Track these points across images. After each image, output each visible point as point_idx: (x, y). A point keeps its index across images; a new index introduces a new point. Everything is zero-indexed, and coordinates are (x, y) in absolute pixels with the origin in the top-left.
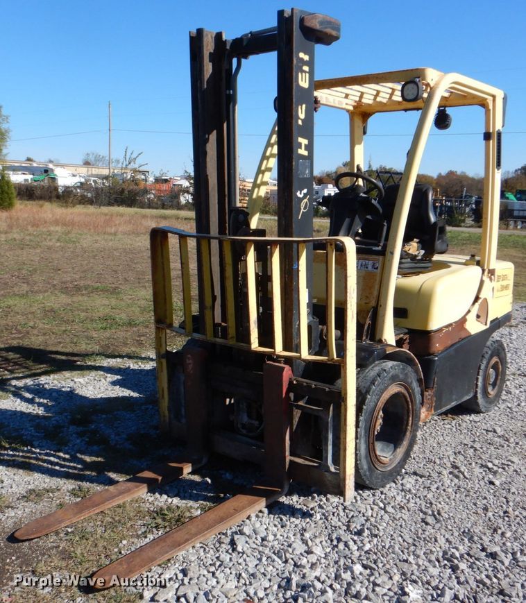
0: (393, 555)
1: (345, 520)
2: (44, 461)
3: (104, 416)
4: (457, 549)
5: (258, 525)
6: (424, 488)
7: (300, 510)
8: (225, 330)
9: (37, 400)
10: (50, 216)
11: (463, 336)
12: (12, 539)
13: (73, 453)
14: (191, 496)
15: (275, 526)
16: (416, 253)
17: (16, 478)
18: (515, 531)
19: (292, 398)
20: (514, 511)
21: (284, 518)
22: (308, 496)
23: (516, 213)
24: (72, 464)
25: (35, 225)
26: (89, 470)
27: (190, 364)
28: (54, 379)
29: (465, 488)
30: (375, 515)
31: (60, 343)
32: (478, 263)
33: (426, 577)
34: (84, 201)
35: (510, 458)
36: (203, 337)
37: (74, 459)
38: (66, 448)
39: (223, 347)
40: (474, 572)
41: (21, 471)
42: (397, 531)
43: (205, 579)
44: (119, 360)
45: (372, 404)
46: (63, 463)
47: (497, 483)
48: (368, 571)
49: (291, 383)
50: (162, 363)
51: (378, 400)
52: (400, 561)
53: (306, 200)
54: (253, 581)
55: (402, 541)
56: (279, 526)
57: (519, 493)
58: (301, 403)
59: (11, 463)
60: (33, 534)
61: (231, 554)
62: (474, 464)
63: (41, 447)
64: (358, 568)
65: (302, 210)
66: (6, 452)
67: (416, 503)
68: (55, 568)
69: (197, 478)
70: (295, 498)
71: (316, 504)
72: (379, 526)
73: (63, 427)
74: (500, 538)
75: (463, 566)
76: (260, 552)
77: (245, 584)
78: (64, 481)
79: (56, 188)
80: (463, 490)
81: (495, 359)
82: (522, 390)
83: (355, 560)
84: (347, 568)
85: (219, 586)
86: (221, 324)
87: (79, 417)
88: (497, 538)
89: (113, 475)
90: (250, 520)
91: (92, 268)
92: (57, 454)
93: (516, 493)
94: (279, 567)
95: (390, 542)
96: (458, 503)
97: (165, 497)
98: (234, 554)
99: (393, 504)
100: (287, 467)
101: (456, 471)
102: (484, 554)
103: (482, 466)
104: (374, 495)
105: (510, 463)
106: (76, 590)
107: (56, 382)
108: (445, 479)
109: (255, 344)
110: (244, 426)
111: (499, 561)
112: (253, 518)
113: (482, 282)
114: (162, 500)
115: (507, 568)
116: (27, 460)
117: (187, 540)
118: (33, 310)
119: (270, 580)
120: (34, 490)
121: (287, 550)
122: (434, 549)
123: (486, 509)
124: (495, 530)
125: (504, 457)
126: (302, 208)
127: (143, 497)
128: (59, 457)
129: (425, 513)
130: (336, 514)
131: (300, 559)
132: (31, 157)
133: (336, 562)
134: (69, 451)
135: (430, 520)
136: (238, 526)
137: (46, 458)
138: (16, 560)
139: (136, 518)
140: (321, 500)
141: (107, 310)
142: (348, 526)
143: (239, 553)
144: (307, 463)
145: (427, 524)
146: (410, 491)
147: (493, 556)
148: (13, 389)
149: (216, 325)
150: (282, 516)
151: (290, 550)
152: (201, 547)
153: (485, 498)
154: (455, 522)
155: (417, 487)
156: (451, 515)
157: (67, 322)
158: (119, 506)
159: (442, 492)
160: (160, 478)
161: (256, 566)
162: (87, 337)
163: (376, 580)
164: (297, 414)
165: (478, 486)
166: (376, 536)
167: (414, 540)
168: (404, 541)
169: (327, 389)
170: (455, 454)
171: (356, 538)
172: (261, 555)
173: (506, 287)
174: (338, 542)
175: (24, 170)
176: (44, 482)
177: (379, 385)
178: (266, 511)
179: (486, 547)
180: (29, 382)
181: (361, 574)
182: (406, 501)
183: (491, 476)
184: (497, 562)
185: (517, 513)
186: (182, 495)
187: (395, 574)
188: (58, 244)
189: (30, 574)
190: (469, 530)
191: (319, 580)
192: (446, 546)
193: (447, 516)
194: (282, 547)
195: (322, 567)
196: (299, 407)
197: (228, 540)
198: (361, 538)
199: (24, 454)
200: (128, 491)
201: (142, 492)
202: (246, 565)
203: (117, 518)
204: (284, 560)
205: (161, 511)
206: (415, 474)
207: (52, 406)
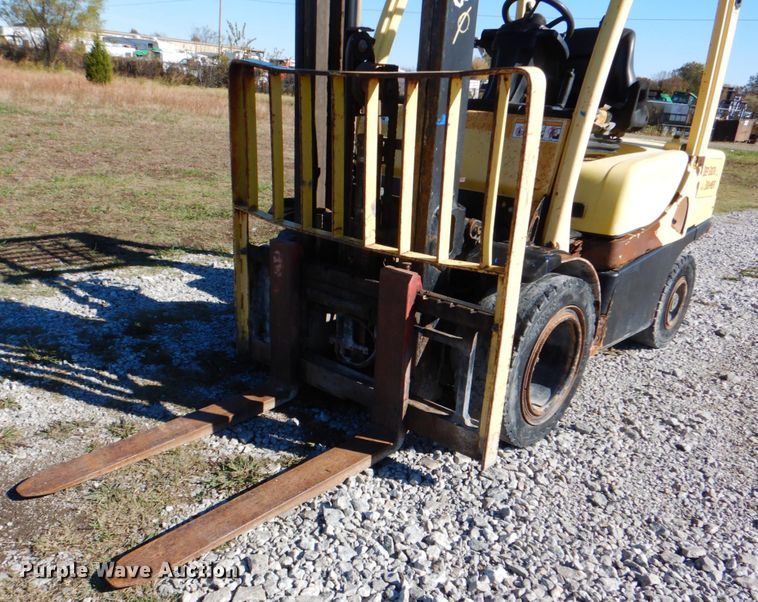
0: (551, 554)
1: (479, 491)
2: (82, 381)
3: (170, 326)
4: (643, 550)
5: (358, 494)
6: (587, 449)
7: (418, 472)
8: (329, 218)
9: (91, 300)
10: (150, 93)
11: (652, 247)
12: (14, 494)
13: (122, 373)
14: (270, 443)
15: (383, 496)
16: (604, 126)
17: (39, 404)
18: (723, 525)
19: (418, 321)
20: (718, 492)
21: (395, 484)
22: (430, 452)
23: (672, 118)
24: (118, 388)
25: (131, 101)
26: (139, 398)
27: (277, 263)
28: (117, 275)
29: (644, 454)
30: (521, 488)
31: (134, 232)
32: (684, 148)
33: (601, 594)
34: (189, 80)
35: (698, 412)
36: (299, 226)
37: (123, 381)
38: (114, 366)
39: (326, 242)
40: (672, 589)
41: (48, 394)
42: (554, 515)
43: (277, 578)
44: (202, 256)
45: (533, 335)
46: (107, 385)
47: (688, 448)
48: (515, 577)
49: (418, 298)
50: (241, 261)
51: (542, 330)
52: (561, 563)
53: (466, 14)
54: (346, 585)
55: (561, 531)
56: (388, 497)
57: (720, 465)
58: (430, 327)
59: (37, 382)
60: (43, 489)
61: (316, 538)
62: (651, 418)
63: (80, 363)
64: (500, 574)
65: (459, 30)
66: (34, 367)
67: (577, 472)
68: (65, 544)
69: (281, 417)
70: (412, 454)
71: (440, 465)
72: (527, 505)
73: (116, 337)
74: (703, 535)
75: (655, 579)
76: (358, 537)
77: (335, 589)
78: (103, 410)
79: (160, 65)
80: (641, 456)
81: (682, 280)
82: (701, 320)
83: (496, 559)
84: (483, 572)
85: (296, 592)
86: (324, 210)
87: (138, 324)
88: (699, 534)
89: (170, 407)
90: (348, 486)
91: (188, 150)
92: (101, 373)
93: (716, 465)
94: (385, 564)
95: (545, 532)
96: (636, 474)
97: (235, 441)
98: (321, 539)
99: (546, 472)
100: (404, 413)
101: (629, 427)
102: (683, 558)
103: (663, 422)
104: (519, 457)
105: (700, 420)
106: (86, 584)
107: (119, 279)
108: (615, 439)
109: (370, 240)
110: (348, 352)
111: (707, 573)
112: (353, 483)
113: (686, 174)
114: (231, 447)
115: (719, 585)
116: (59, 379)
117: (255, 515)
118: (109, 192)
119: (371, 585)
120: (60, 423)
121: (398, 537)
122: (609, 547)
123: (676, 487)
124: (694, 521)
125: (691, 411)
126: (460, 27)
127: (205, 440)
128: (102, 378)
129: (591, 488)
130: (467, 483)
131: (416, 553)
132: (136, 29)
133: (468, 560)
134: (117, 370)
135: (599, 499)
136: (330, 494)
137: (85, 377)
138: (13, 527)
139: (191, 471)
140: (446, 460)
141: (198, 198)
142: (485, 502)
143: (329, 537)
144: (432, 410)
145: (595, 504)
146: (568, 453)
147: (697, 563)
148: (64, 284)
149: (316, 211)
150: (393, 481)
151: (402, 537)
152: (276, 523)
153: (673, 470)
154: (634, 505)
155: (578, 448)
156: (629, 493)
157: (146, 208)
158: (171, 453)
159: (613, 457)
160: (231, 416)
161: (353, 559)
162: (168, 227)
163: (528, 596)
164: (423, 343)
165: (661, 450)
166: (524, 520)
167: (580, 531)
168: (564, 530)
169: (472, 311)
170: (625, 402)
171: (495, 522)
172: (360, 543)
173: (711, 185)
174: (470, 526)
175: (126, 42)
176: (76, 411)
177: (545, 308)
178: (371, 472)
179: (684, 547)
180: (85, 276)
181: (504, 583)
182: (563, 468)
183: (678, 438)
184: (704, 574)
185: (721, 495)
186: (258, 440)
187: (555, 587)
188: (154, 123)
189: (27, 551)
190: (656, 519)
191: (443, 590)
192: (625, 543)
193: (623, 495)
194: (391, 531)
195: (447, 568)
196: (426, 333)
197: (315, 515)
198: (504, 523)
199: (57, 370)
200: (185, 432)
201: (206, 434)
202: (338, 557)
203: (165, 471)
204: (393, 552)
205: (226, 463)
206: (574, 428)
207: (108, 309)
